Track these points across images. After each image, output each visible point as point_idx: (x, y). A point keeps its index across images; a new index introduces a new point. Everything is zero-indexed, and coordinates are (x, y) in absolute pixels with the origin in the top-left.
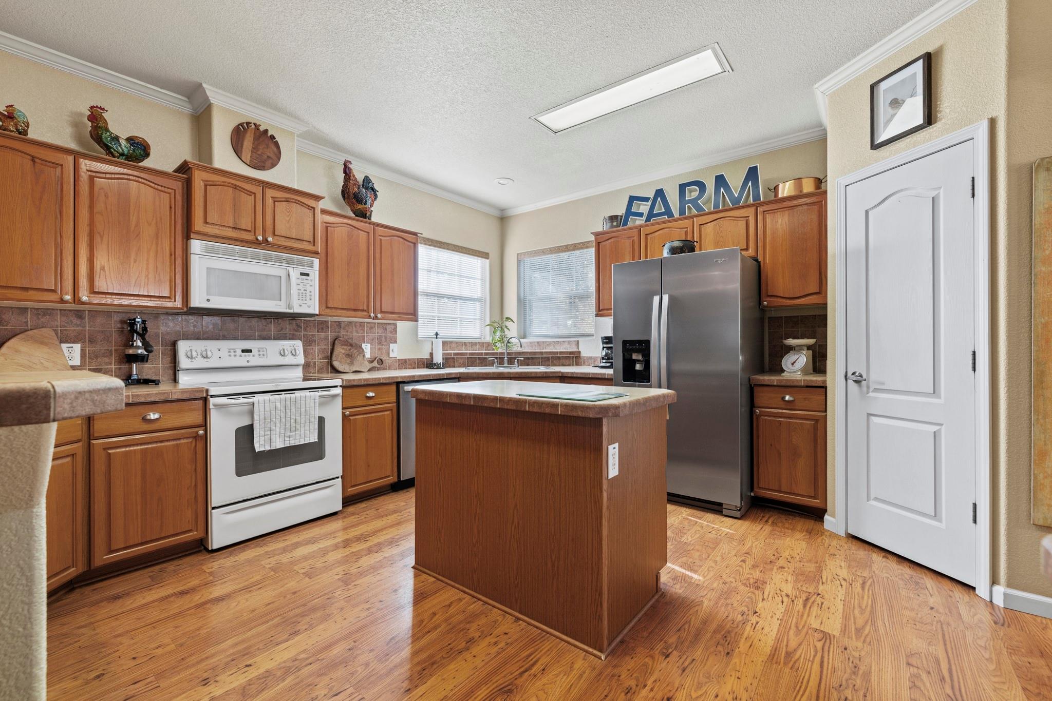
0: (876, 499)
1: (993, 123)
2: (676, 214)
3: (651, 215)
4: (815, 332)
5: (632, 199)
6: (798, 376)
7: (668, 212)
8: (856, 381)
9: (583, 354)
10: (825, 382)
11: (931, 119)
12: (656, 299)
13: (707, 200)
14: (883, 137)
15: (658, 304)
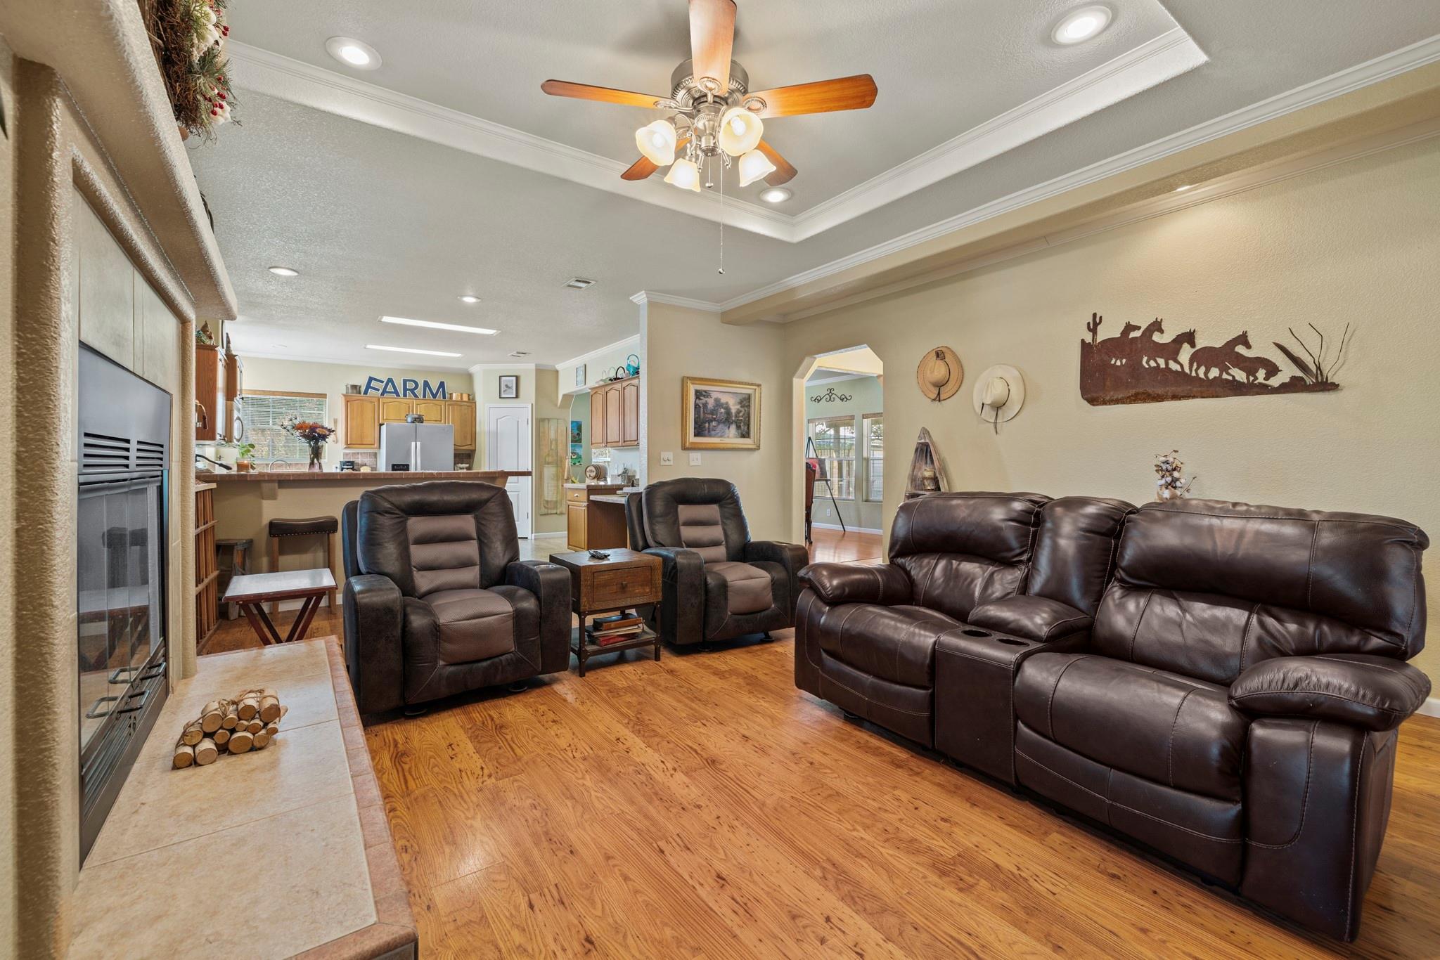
1: (532, 404)
2: (401, 392)
3: (384, 392)
5: (371, 379)
7: (396, 391)
11: (517, 397)
12: (413, 444)
13: (419, 391)
14: (503, 396)
15: (415, 447)
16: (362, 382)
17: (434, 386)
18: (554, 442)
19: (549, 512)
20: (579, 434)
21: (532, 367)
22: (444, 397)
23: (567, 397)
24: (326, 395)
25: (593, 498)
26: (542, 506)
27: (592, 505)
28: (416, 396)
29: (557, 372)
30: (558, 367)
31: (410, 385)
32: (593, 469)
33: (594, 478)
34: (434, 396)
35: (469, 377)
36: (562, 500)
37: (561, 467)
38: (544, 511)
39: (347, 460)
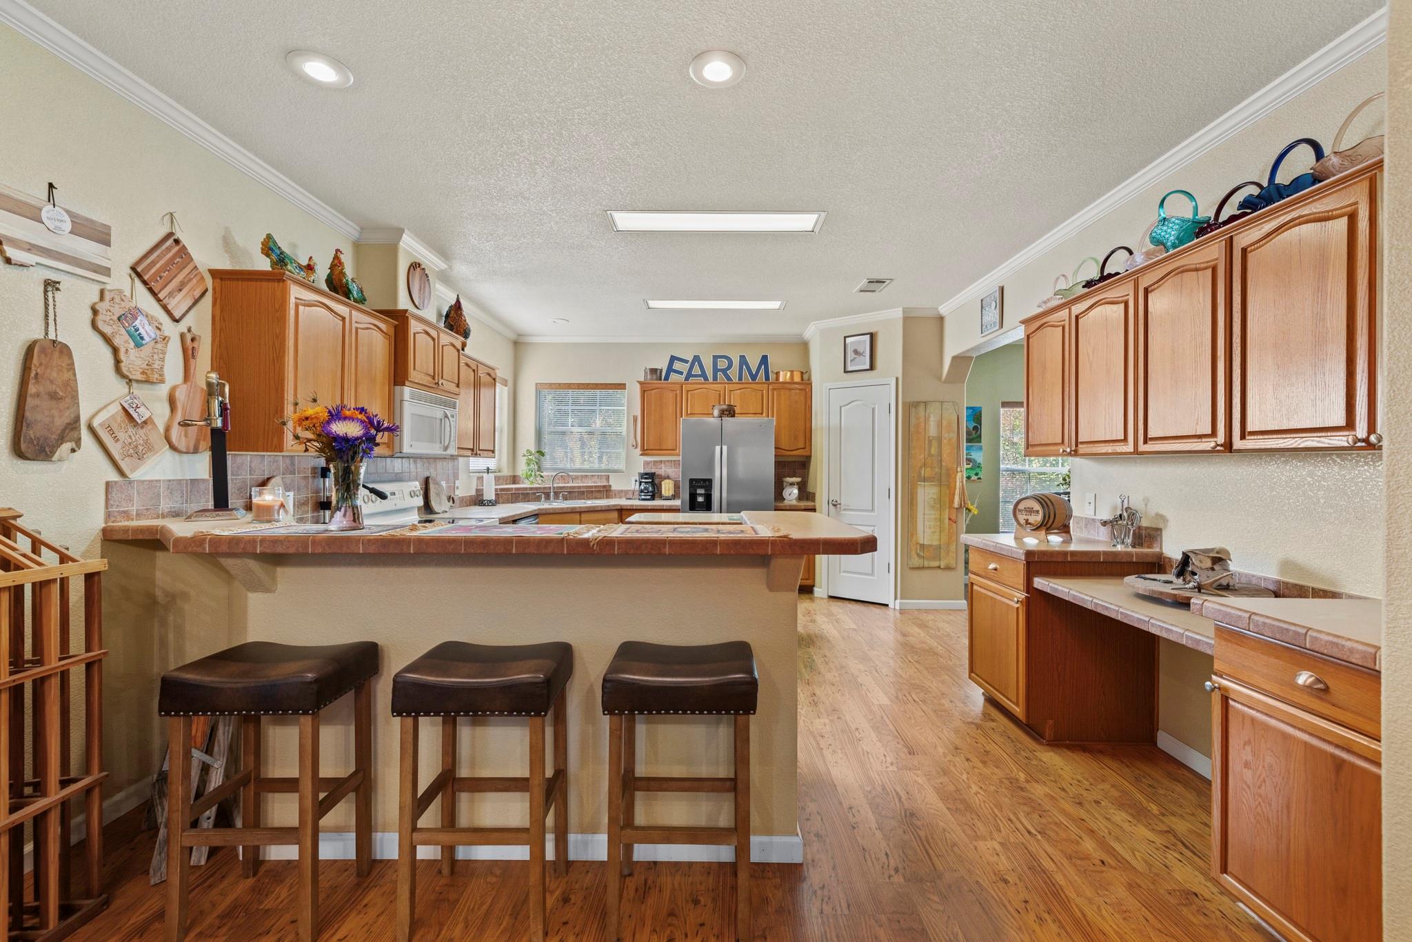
0: (844, 572)
1: (897, 379)
2: (711, 379)
3: (689, 375)
4: (795, 472)
5: (673, 359)
6: (794, 502)
7: (704, 375)
8: (834, 505)
9: (613, 488)
10: (815, 506)
11: (872, 368)
12: (718, 448)
13: (734, 373)
14: (850, 368)
15: (720, 452)
16: (663, 365)
17: (754, 362)
18: (935, 444)
19: (926, 564)
20: (977, 429)
21: (898, 313)
22: (767, 378)
23: (961, 361)
24: (625, 384)
25: (1040, 583)
26: (913, 553)
27: (1038, 602)
28: (729, 378)
29: (941, 319)
30: (943, 310)
31: (722, 364)
32: (1037, 507)
33: (1038, 528)
34: (754, 377)
35: (803, 347)
36: (948, 544)
37: (948, 486)
38: (916, 562)
39: (648, 471)
